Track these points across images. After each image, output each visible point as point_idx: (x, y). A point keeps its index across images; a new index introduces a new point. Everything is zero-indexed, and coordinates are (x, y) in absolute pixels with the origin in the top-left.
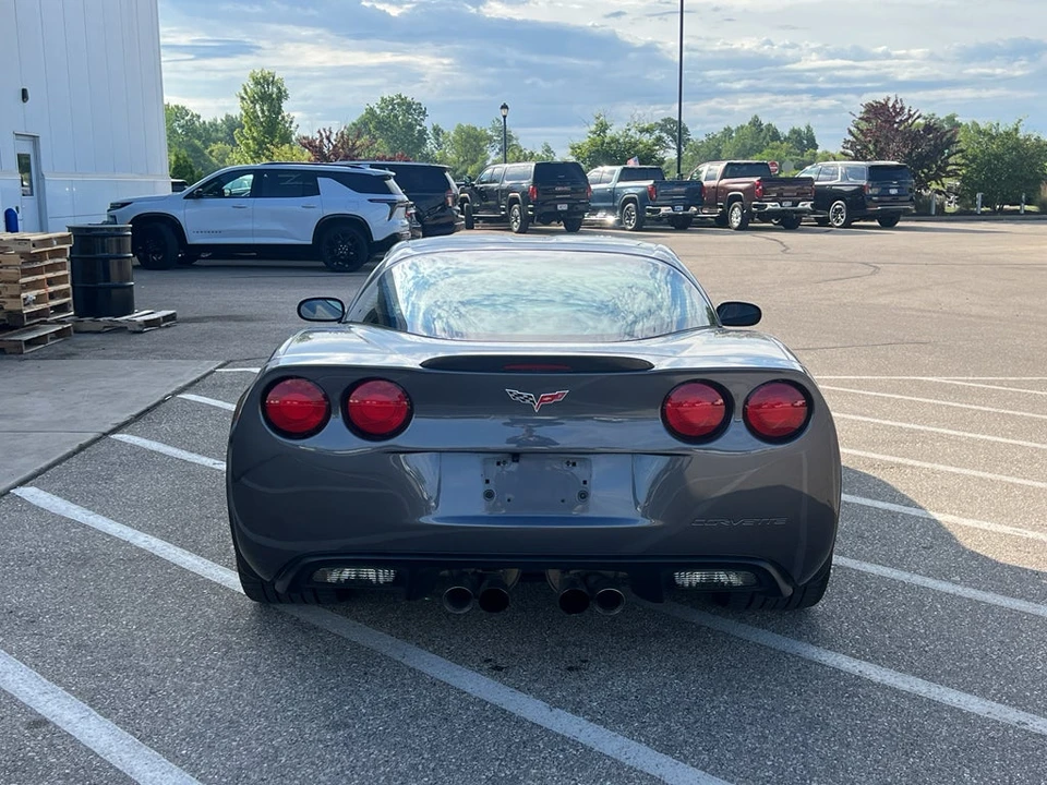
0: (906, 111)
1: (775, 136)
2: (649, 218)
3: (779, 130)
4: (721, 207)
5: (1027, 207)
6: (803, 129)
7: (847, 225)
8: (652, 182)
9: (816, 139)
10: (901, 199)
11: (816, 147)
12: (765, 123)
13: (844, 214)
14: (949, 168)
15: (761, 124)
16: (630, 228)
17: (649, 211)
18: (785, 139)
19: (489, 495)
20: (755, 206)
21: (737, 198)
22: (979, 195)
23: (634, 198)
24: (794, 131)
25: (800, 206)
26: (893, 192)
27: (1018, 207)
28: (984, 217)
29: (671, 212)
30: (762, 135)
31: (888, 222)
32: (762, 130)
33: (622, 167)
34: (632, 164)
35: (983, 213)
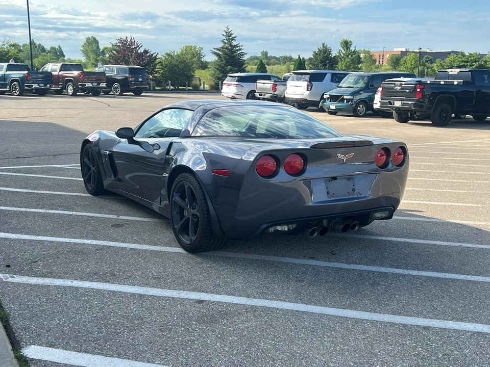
0: (136, 43)
1: (43, 50)
2: (26, 90)
3: (45, 47)
4: (61, 85)
5: (189, 88)
6: (57, 47)
7: (121, 94)
8: (27, 72)
9: (64, 52)
10: (144, 83)
11: (64, 56)
12: (37, 43)
13: (120, 89)
14: (156, 70)
15: (35, 44)
16: (16, 94)
17: (26, 86)
18: (48, 51)
19: (328, 193)
20: (80, 85)
21: (70, 81)
22: (170, 82)
23: (18, 80)
24: (52, 48)
25: (101, 85)
26: (140, 80)
27: (185, 88)
28: (172, 91)
29: (38, 87)
30: (37, 49)
31: (138, 93)
32: (36, 47)
33: (7, 63)
34: (12, 62)
35: (172, 90)
